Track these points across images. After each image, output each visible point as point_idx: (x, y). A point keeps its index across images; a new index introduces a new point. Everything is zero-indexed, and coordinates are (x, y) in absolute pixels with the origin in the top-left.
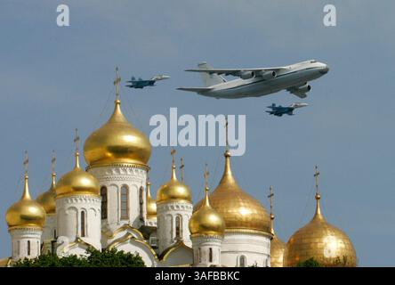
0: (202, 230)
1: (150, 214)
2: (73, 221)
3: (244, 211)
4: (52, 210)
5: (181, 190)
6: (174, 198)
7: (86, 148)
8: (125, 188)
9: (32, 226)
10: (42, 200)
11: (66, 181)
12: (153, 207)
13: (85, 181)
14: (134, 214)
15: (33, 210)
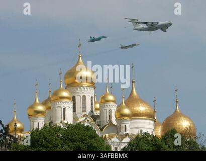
0: (121, 116)
1: (96, 109)
2: (59, 113)
3: (142, 108)
4: (49, 108)
5: (111, 98)
6: (108, 101)
7: (65, 78)
8: (84, 97)
9: (40, 115)
10: (44, 103)
11: (56, 93)
12: (98, 106)
13: (65, 94)
14: (88, 110)
15: (40, 108)
